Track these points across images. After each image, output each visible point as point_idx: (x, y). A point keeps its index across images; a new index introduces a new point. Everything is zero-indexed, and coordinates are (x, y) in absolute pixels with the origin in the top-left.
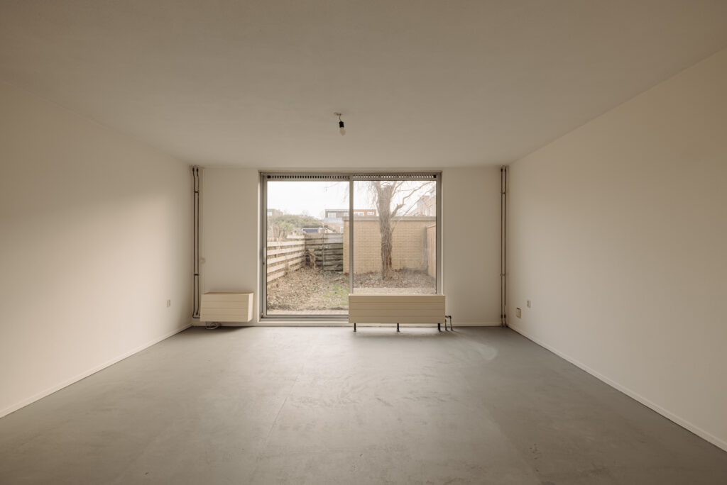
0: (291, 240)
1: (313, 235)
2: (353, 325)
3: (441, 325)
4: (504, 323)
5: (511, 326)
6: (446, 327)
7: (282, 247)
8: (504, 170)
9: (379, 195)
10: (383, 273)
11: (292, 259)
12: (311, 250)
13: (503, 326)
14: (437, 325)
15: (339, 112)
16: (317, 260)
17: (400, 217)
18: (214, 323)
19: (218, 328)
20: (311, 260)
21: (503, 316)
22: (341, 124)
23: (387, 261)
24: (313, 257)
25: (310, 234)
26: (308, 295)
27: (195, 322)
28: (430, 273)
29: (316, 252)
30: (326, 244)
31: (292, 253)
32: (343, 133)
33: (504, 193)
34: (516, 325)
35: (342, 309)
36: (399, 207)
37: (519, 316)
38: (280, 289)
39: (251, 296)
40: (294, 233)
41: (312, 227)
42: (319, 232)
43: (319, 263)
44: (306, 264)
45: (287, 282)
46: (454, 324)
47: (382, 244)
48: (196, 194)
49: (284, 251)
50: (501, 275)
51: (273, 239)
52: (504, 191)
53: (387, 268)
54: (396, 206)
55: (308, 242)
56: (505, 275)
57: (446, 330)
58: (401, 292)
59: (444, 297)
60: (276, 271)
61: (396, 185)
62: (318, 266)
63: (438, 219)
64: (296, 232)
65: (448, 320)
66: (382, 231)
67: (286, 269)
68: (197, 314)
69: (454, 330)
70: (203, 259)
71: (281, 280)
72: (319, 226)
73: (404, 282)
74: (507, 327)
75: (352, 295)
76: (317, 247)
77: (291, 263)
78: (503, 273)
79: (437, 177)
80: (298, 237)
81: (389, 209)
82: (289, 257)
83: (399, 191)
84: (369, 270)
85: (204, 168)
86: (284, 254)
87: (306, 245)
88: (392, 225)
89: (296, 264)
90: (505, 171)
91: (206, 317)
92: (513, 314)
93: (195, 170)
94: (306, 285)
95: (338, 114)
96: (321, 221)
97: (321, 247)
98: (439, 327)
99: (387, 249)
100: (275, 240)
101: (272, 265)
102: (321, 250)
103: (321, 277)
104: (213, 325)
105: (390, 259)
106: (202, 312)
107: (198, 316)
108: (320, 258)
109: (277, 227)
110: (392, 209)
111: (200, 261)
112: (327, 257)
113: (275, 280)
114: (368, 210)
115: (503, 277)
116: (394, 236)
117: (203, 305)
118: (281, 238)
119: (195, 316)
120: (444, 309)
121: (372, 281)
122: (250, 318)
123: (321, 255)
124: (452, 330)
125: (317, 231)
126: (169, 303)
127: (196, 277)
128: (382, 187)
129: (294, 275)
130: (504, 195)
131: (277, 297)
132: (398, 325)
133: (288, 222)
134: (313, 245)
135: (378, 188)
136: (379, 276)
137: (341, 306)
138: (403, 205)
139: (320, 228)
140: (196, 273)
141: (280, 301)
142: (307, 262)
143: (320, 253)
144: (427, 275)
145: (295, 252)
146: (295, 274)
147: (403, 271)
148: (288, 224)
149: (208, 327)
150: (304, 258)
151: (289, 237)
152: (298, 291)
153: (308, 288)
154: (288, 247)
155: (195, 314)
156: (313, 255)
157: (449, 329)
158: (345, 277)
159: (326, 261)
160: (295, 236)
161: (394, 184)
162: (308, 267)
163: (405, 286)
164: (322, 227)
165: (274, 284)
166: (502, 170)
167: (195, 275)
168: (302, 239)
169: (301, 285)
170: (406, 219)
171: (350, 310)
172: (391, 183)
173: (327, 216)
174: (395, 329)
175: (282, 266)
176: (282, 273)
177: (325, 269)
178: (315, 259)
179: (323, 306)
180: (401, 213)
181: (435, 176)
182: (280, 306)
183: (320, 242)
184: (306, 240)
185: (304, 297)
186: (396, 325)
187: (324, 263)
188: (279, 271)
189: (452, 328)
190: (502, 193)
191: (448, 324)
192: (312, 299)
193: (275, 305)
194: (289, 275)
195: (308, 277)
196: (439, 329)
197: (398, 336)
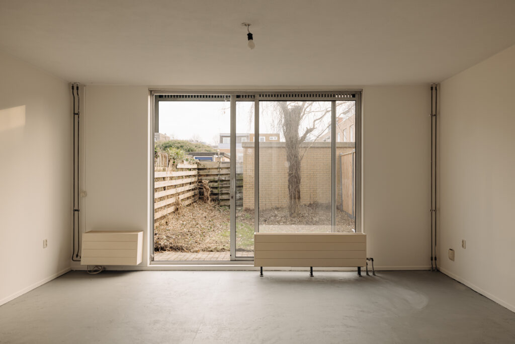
0: (182, 169)
1: (207, 164)
2: (259, 268)
3: (362, 269)
4: (434, 266)
5: (443, 270)
6: (367, 271)
7: (171, 178)
8: (434, 89)
9: (285, 118)
10: (290, 208)
11: (183, 193)
12: (205, 181)
13: (433, 271)
14: (356, 269)
15: (248, 22)
16: (212, 194)
17: (311, 143)
18: (97, 266)
19: (102, 271)
20: (206, 194)
21: (434, 259)
22: (250, 36)
23: (295, 195)
24: (207, 189)
25: (202, 163)
26: (203, 235)
27: (75, 266)
28: (345, 208)
29: (211, 184)
30: (222, 174)
31: (183, 185)
32: (252, 47)
33: (434, 115)
34: (448, 268)
35: (243, 250)
36: (309, 131)
37: (452, 259)
38: (170, 227)
39: (140, 234)
40: (185, 161)
41: (205, 154)
42: (214, 160)
43: (215, 197)
44: (200, 198)
45: (177, 219)
46: (376, 267)
47: (290, 175)
48: (77, 116)
49: (174, 182)
50: (432, 210)
51: (162, 168)
52: (434, 113)
53: (295, 203)
54: (305, 130)
55: (202, 172)
56: (435, 210)
57: (367, 274)
58: (312, 230)
59: (365, 236)
60: (165, 206)
61: (305, 106)
62: (213, 200)
63: (357, 145)
64: (187, 160)
65: (370, 262)
66: (289, 159)
67: (178, 204)
68: (77, 256)
69: (376, 274)
70: (85, 192)
71: (170, 217)
72: (214, 154)
73: (315, 219)
74: (438, 271)
75: (258, 234)
76: (212, 178)
77: (182, 197)
78: (434, 208)
79: (356, 96)
80: (190, 167)
81: (298, 133)
82: (180, 190)
83: (309, 112)
84: (274, 206)
85: (85, 86)
86: (175, 186)
87: (199, 175)
88: (301, 152)
89: (188, 198)
90: (436, 89)
91: (88, 259)
92: (444, 255)
93: (75, 89)
94: (200, 222)
95: (246, 25)
96: (215, 147)
97: (217, 178)
98: (359, 271)
99: (294, 179)
100: (164, 170)
101: (161, 199)
102: (216, 182)
103: (217, 213)
104: (96, 269)
105: (299, 192)
106: (83, 253)
107: (78, 259)
108: (215, 191)
109: (167, 155)
110: (301, 134)
111: (81, 195)
112: (223, 189)
113: (164, 217)
114: (271, 135)
115: (434, 213)
116: (304, 165)
117: (84, 246)
118: (170, 168)
119: (75, 258)
120: (365, 250)
121: (278, 218)
122: (139, 261)
123: (216, 188)
124: (374, 274)
125: (211, 159)
126: (45, 243)
127: (76, 213)
128: (289, 107)
129: (185, 211)
130: (434, 118)
131: (167, 237)
132: (311, 268)
133: (178, 148)
134: (207, 175)
135: (285, 110)
136: (286, 213)
137: (242, 247)
138: (314, 128)
139: (216, 156)
140: (76, 208)
141: (171, 241)
142: (199, 195)
143: (216, 184)
144: (342, 211)
145: (187, 184)
146: (187, 210)
147: (314, 206)
148: (178, 151)
149: (90, 271)
150: (197, 191)
151: (179, 166)
152: (191, 230)
153: (203, 226)
154: (179, 177)
155: (75, 255)
156: (208, 187)
157: (371, 274)
158: (245, 213)
159: (222, 194)
160: (186, 165)
161: (303, 105)
162: (201, 202)
163: (316, 223)
164: (217, 154)
165: (163, 222)
166: (432, 88)
167: (75, 210)
168: (194, 169)
169: (194, 222)
170: (316, 145)
171: (255, 251)
172: (300, 103)
173: (221, 141)
174: (308, 274)
175: (172, 200)
176: (172, 209)
177: (222, 203)
178: (209, 192)
179: (221, 247)
180: (311, 137)
181: (354, 96)
182: (171, 248)
183: (215, 172)
184: (199, 169)
185: (199, 236)
186: (309, 269)
187: (220, 197)
188: (169, 206)
189: (374, 272)
190: (432, 115)
191: (370, 267)
192: (208, 240)
193: (166, 246)
194: (180, 211)
195: (201, 212)
196: (359, 273)
197: (312, 281)
